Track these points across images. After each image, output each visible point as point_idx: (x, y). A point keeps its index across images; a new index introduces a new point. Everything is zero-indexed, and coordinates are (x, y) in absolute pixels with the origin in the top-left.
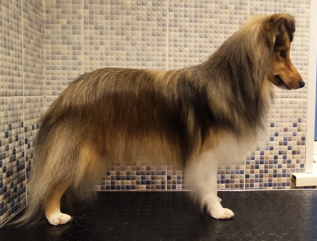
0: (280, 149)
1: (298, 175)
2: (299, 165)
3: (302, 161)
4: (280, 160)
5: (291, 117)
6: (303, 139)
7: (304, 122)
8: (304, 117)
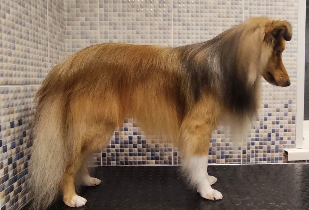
0: (273, 127)
1: (289, 151)
2: (290, 141)
3: (293, 138)
4: (273, 137)
5: (283, 99)
6: (294, 118)
7: (294, 103)
8: (294, 99)
